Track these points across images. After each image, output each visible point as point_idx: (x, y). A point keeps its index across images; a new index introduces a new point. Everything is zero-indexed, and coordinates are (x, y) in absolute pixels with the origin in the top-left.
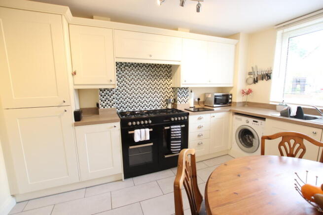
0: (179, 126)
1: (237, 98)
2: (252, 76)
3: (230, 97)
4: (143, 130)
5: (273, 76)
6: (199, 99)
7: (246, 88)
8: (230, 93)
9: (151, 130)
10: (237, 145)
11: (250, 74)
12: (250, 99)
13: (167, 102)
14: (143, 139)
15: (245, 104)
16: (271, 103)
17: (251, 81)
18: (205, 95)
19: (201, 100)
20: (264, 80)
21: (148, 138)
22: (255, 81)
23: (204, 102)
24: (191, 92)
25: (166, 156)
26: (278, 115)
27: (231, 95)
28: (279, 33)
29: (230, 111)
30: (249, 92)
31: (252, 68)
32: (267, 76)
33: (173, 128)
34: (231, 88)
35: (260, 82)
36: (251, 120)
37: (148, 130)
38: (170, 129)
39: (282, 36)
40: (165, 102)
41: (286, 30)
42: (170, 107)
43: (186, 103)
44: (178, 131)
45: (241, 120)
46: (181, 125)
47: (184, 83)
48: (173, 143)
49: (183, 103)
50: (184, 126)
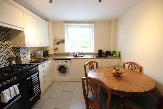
0: (36, 74)
1: (51, 52)
2: (56, 41)
3: (48, 52)
4: (11, 88)
5: (65, 42)
6: (31, 55)
7: (55, 47)
8: (48, 49)
9: (18, 84)
10: (58, 74)
11: (55, 40)
12: (57, 52)
14: (13, 96)
15: (55, 54)
16: (66, 53)
17: (56, 44)
18: (34, 52)
19: (33, 55)
20: (62, 44)
21: (18, 92)
22: (58, 44)
23: (34, 56)
24: (28, 50)
25: (31, 100)
26: (73, 57)
27: (49, 51)
28: (65, 25)
30: (57, 49)
31: (56, 38)
32: (63, 42)
33: (33, 77)
34: (48, 47)
35: (60, 44)
36: (64, 61)
37: (16, 86)
38: (31, 78)
39: (66, 27)
40: (8, 60)
41: (68, 25)
42: (14, 63)
44: (36, 77)
45: (59, 62)
46: (36, 73)
47: (27, 44)
48: (34, 88)
49: (25, 58)
50: (37, 73)
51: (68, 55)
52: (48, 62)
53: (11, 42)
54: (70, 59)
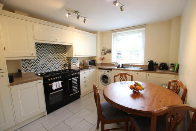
0: (76, 78)
1: (98, 62)
2: (104, 51)
3: (96, 61)
4: (57, 82)
5: (112, 51)
6: (81, 63)
7: (102, 57)
8: (95, 59)
9: (62, 81)
11: (103, 50)
12: (104, 62)
13: (65, 65)
14: (58, 87)
15: (102, 64)
16: (112, 63)
17: (103, 53)
18: (84, 61)
19: (82, 64)
20: (109, 53)
21: (61, 86)
22: (105, 54)
23: (83, 65)
24: (77, 59)
25: (71, 95)
26: (116, 68)
27: (96, 60)
28: (113, 34)
29: (97, 68)
30: (103, 59)
31: (104, 48)
32: (110, 52)
33: (73, 79)
34: (96, 57)
35: (107, 54)
36: (106, 71)
37: (60, 82)
38: (72, 80)
39: (114, 36)
40: (64, 66)
41: (115, 33)
42: (67, 68)
43: (75, 65)
44: (76, 80)
45: (102, 71)
47: (75, 55)
48: (73, 87)
49: (74, 65)
50: (78, 77)
51: (113, 65)
52: (90, 70)
53: (66, 53)
54: (111, 70)
